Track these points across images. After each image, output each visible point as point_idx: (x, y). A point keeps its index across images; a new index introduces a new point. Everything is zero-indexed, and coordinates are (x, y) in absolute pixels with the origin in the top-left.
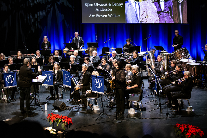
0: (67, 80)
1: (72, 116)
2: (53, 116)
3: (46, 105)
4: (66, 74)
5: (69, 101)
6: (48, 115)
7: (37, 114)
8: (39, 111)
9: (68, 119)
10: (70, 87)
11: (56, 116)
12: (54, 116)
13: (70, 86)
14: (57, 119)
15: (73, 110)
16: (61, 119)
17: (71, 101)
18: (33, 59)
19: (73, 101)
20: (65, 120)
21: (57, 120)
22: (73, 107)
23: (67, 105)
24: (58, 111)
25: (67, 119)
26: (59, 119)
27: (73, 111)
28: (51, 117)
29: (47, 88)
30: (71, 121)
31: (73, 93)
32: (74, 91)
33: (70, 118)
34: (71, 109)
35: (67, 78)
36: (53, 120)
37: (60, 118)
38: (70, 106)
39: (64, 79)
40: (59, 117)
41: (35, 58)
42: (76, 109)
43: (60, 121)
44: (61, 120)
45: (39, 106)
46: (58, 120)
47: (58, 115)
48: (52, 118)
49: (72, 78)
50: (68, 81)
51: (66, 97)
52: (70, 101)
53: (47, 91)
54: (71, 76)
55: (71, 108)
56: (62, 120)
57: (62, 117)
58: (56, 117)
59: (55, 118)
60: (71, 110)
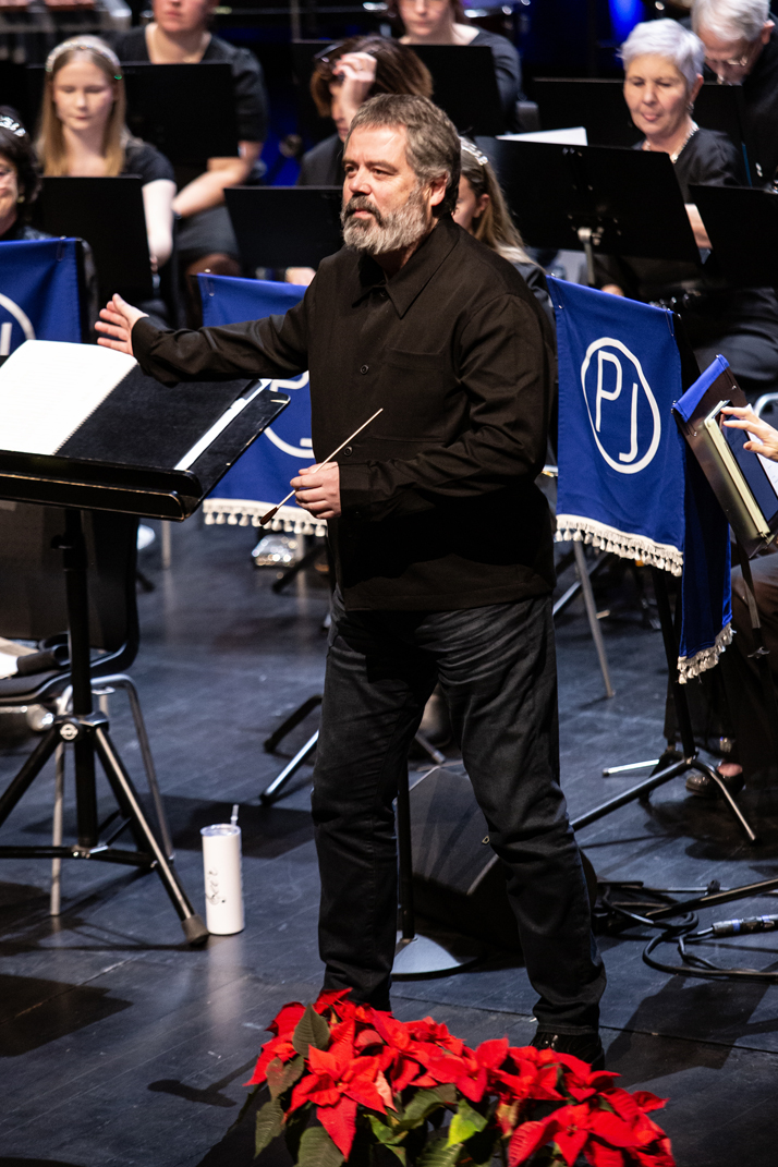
0: (618, 445)
1: (684, 1060)
2: (344, 1047)
3: (221, 846)
4: (603, 348)
5: (643, 795)
6: (274, 1029)
7: (97, 1005)
8: (140, 946)
9: (593, 1103)
10: (669, 558)
11: (401, 1038)
12: (365, 1039)
13: (662, 537)
14: (409, 1094)
15: (703, 953)
16: (482, 1107)
17: (676, 793)
18: (64, 77)
19: (707, 796)
20: (551, 1132)
21: (416, 1109)
22: (716, 898)
23: (610, 866)
24: (447, 961)
25: (577, 1112)
26: (447, 1095)
27: (710, 972)
28: (321, 1060)
29: (290, 572)
30: (654, 1148)
31: (707, 660)
32: (728, 634)
33: (646, 1098)
34: (670, 935)
35: (615, 412)
36: (348, 1108)
37: (473, 1090)
38: (664, 871)
39: (567, 419)
40: (445, 1064)
41: (100, 60)
42: (760, 928)
43: (460, 1129)
44: (478, 1124)
45: (144, 864)
46: (438, 1117)
47: (432, 1036)
48: (326, 1082)
49: (702, 410)
50: (629, 465)
51: (592, 728)
52: (659, 797)
53: (288, 622)
54: (690, 375)
55: (675, 916)
56: (494, 1127)
57: (510, 1065)
58: (406, 1057)
59: (382, 1087)
60: (668, 954)
